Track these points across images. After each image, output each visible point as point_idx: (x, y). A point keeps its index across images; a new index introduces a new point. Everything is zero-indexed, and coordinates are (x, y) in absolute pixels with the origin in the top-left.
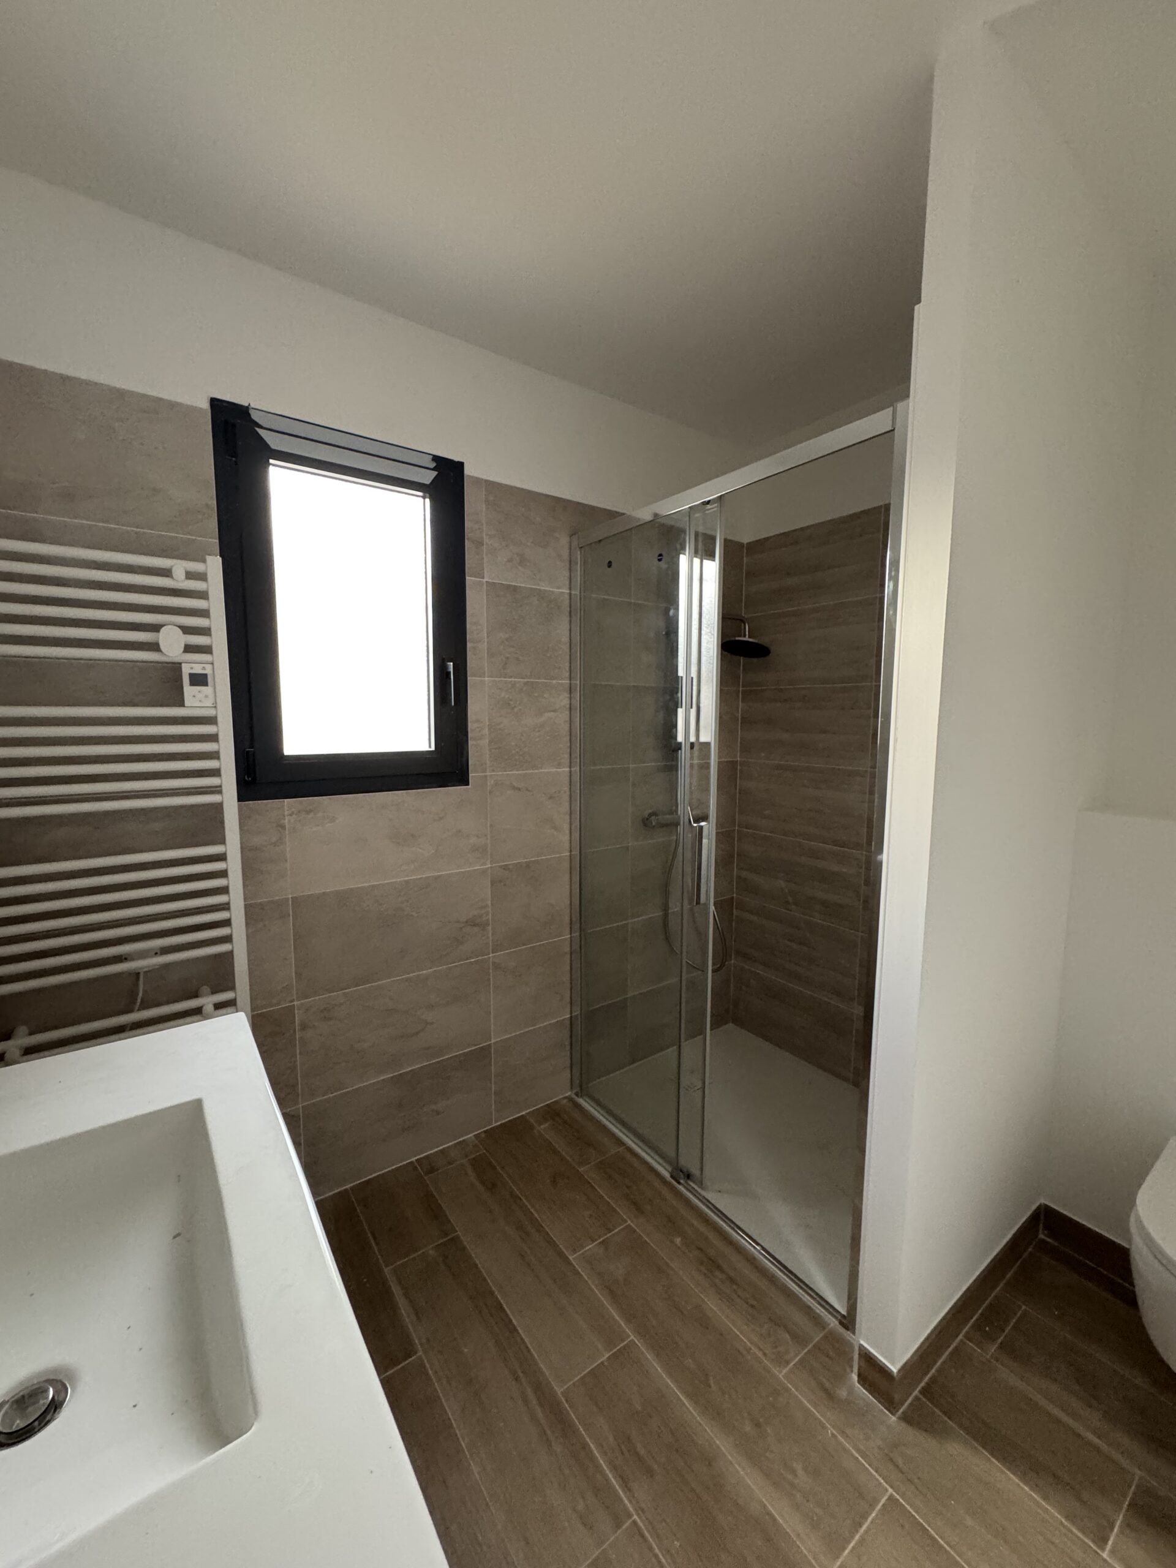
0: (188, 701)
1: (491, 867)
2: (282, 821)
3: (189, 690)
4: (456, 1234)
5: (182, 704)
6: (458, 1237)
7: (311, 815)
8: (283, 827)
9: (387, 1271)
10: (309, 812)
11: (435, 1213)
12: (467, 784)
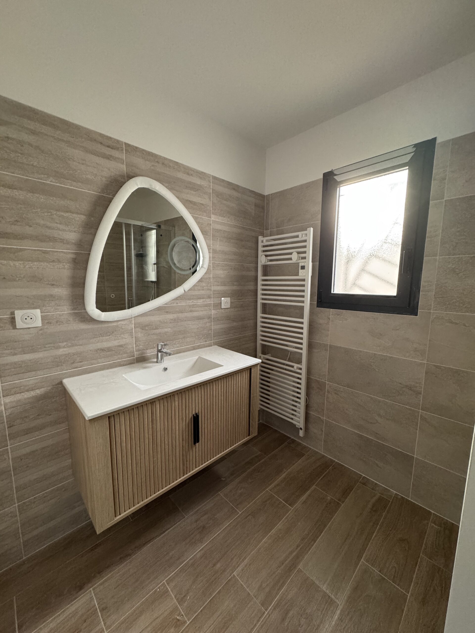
0: (300, 274)
1: (427, 364)
2: (329, 317)
3: (300, 271)
4: (342, 503)
5: (298, 275)
6: (341, 505)
7: (339, 316)
8: (329, 319)
9: (314, 487)
10: (338, 315)
11: (346, 493)
12: (417, 315)
